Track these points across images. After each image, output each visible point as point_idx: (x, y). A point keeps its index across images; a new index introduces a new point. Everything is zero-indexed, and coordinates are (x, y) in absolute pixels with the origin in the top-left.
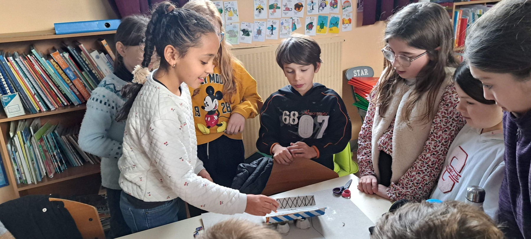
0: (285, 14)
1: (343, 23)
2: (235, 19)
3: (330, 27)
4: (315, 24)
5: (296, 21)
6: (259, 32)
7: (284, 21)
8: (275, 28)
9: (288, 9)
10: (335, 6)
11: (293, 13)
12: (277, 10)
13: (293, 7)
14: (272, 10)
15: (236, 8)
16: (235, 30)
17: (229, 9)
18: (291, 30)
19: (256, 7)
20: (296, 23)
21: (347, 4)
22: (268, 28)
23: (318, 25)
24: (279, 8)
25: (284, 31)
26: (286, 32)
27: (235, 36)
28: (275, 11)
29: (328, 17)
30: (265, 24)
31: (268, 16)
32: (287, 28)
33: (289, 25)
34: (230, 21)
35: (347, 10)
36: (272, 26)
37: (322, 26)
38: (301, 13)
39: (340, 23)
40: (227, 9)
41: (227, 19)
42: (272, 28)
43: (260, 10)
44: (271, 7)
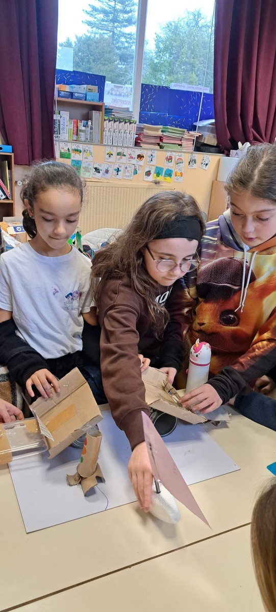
0: (130, 161)
1: (176, 175)
2: (90, 158)
3: (164, 177)
4: (152, 172)
5: (137, 167)
6: (107, 171)
7: (128, 166)
8: (120, 171)
9: (131, 158)
10: (170, 161)
11: (135, 161)
12: (123, 157)
13: (136, 157)
14: (120, 157)
15: (92, 151)
16: (90, 167)
17: (86, 151)
18: (133, 173)
19: (107, 152)
20: (137, 170)
21: (180, 161)
22: (115, 170)
23: (155, 173)
24: (125, 156)
25: (127, 174)
26: (129, 175)
27: (89, 172)
28: (121, 158)
29: (163, 169)
30: (112, 167)
31: (116, 160)
32: (130, 171)
33: (132, 170)
34: (86, 160)
35: (179, 166)
36: (118, 169)
37: (158, 174)
38: (142, 162)
39: (173, 174)
40: (85, 151)
41: (84, 157)
42: (118, 170)
43: (110, 155)
44: (119, 154)
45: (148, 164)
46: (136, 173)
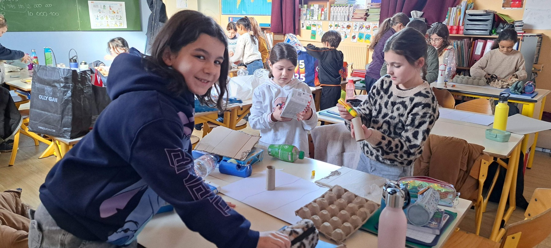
0: (342, 29)
2: (321, 29)
3: (365, 39)
4: (357, 36)
5: (347, 33)
9: (343, 27)
10: (368, 28)
11: (345, 30)
12: (338, 27)
13: (346, 27)
14: (336, 27)
15: (321, 24)
17: (318, 25)
18: (344, 37)
19: (329, 25)
20: (347, 35)
21: (375, 28)
24: (339, 26)
28: (337, 28)
29: (364, 34)
33: (344, 35)
38: (350, 30)
43: (331, 26)
44: (336, 26)
45: (353, 31)
46: (347, 37)
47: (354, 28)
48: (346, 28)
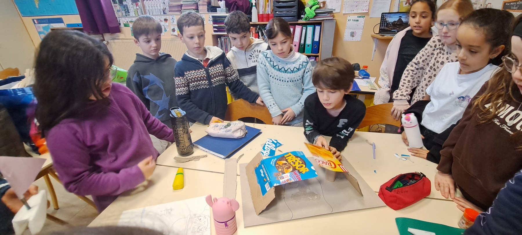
20: (166, 28)
38: (167, 24)
45: (171, 24)
46: (166, 31)
47: (171, 21)
48: (164, 21)
